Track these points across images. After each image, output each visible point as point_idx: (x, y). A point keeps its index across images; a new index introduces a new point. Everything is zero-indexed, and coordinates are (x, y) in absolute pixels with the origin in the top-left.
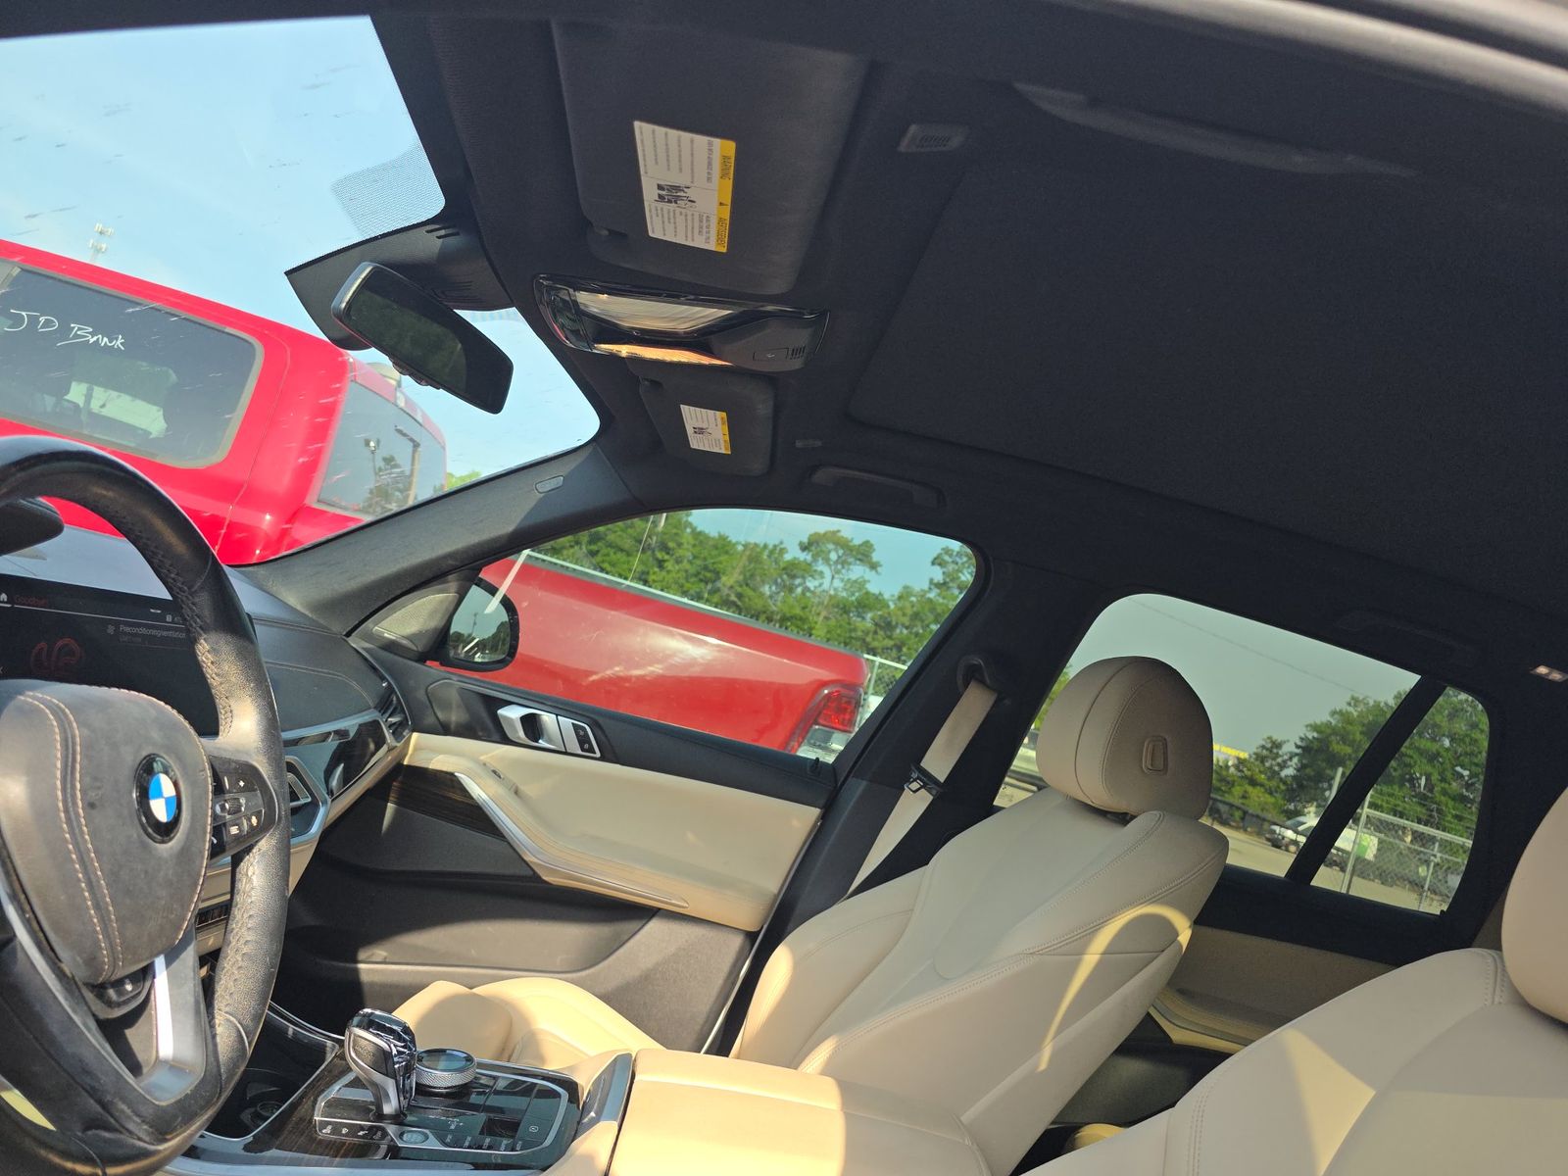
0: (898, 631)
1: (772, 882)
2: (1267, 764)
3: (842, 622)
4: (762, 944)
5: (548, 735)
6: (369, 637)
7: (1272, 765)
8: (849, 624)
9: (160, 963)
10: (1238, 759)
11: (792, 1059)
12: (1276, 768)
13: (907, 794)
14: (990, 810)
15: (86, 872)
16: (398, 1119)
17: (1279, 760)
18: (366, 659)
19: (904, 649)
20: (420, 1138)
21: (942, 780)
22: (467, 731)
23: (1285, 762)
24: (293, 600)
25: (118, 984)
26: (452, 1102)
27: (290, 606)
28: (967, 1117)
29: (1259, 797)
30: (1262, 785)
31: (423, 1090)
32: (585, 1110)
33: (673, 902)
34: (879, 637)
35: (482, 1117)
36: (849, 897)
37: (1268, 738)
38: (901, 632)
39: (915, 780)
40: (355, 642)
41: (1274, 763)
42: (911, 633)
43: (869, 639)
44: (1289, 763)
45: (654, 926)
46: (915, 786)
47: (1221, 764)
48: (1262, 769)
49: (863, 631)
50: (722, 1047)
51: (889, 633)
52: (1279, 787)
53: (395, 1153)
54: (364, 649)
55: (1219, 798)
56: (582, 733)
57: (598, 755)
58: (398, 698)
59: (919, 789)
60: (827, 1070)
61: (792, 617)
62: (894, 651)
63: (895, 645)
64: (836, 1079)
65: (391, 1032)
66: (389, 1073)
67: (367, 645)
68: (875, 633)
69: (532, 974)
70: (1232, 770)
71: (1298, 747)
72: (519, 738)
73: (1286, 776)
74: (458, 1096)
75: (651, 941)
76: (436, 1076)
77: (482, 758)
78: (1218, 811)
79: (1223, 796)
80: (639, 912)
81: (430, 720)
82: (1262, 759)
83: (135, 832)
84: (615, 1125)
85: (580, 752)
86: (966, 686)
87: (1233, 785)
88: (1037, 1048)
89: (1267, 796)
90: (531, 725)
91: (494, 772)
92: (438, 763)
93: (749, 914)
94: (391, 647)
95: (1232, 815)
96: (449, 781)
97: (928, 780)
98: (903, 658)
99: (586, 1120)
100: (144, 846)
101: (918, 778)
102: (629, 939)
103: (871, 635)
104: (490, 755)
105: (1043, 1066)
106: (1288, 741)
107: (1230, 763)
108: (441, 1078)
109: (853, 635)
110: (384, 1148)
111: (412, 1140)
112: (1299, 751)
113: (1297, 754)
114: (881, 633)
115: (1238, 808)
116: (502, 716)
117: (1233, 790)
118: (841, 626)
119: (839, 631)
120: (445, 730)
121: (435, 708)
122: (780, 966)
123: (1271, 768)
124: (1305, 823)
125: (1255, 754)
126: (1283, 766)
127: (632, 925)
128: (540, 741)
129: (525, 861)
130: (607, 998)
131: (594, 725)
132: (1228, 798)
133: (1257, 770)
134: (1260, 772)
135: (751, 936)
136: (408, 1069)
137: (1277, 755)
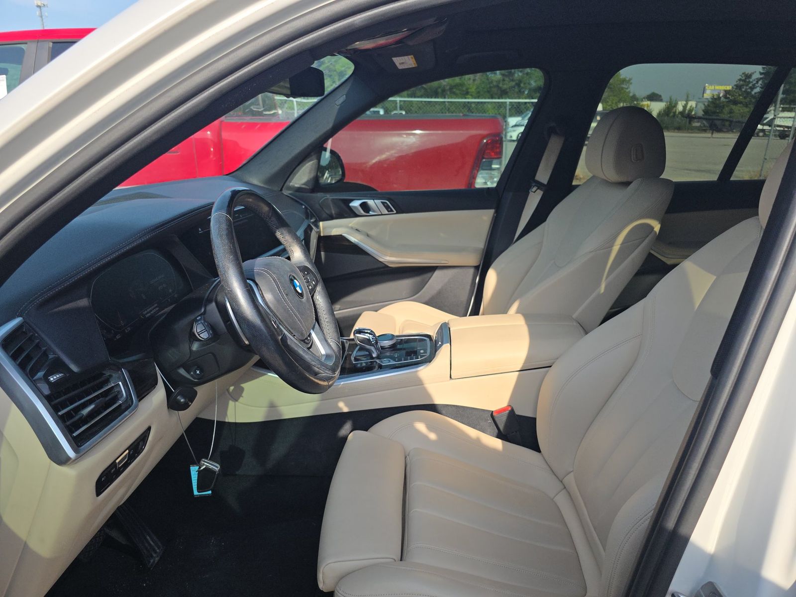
0: (516, 75)
1: (480, 243)
2: (743, 90)
3: (483, 80)
4: (482, 270)
5: (373, 209)
6: (289, 188)
7: (746, 89)
8: (488, 79)
9: (312, 331)
10: (726, 91)
11: (504, 310)
12: (749, 90)
13: (531, 195)
14: (572, 189)
15: (293, 312)
16: (378, 357)
17: (750, 85)
18: (293, 199)
19: (522, 85)
20: (388, 362)
21: (545, 182)
22: (340, 216)
23: (754, 85)
24: (255, 181)
25: (307, 338)
26: (391, 349)
27: (256, 185)
28: (574, 316)
29: (739, 110)
30: (741, 103)
31: (383, 348)
32: (436, 342)
33: (442, 262)
34: (506, 82)
35: (404, 352)
36: (515, 243)
37: (743, 74)
38: (519, 75)
39: (534, 187)
40: (286, 192)
41: (747, 87)
42: (524, 74)
43: (501, 85)
44: (756, 85)
45: (437, 273)
46: (534, 189)
47: (715, 97)
48: (740, 93)
49: (497, 81)
50: (476, 312)
51: (511, 78)
52: (751, 101)
53: (380, 367)
54: (290, 194)
55: (715, 118)
56: (386, 205)
57: (395, 212)
58: (310, 211)
59: (536, 190)
60: (518, 312)
61: (455, 86)
62: (516, 87)
63: (516, 84)
64: (520, 313)
65: (367, 333)
66: (372, 345)
67: (290, 192)
68: (504, 80)
69: (396, 301)
70: (722, 99)
71: (761, 74)
72: (362, 213)
73: (755, 93)
74: (393, 347)
75: (437, 280)
76: (384, 343)
77: (350, 225)
78: (715, 125)
79: (718, 116)
80: (431, 269)
81: (324, 215)
82: (738, 87)
83: (297, 298)
84: (449, 344)
85: (388, 213)
86: (549, 137)
87: (723, 108)
88: (599, 285)
89: (745, 108)
90: (365, 206)
91: (357, 230)
92: (335, 232)
93: (473, 259)
94: (299, 190)
95: (724, 125)
96: (341, 238)
97: (540, 185)
98: (522, 90)
99: (438, 345)
100: (301, 301)
101: (535, 186)
102: (429, 280)
103: (501, 83)
104: (352, 223)
105: (602, 291)
106: (755, 72)
107: (721, 95)
108: (387, 343)
109: (492, 85)
110: (377, 367)
111: (385, 362)
112: (762, 76)
113: (761, 78)
114: (507, 79)
115: (727, 120)
116: (353, 206)
117: (724, 110)
118: (483, 82)
119: (483, 86)
120: (331, 217)
121: (325, 209)
122: (492, 277)
123: (746, 91)
124: (767, 118)
125: (735, 85)
126: (752, 88)
127: (429, 275)
128: (370, 212)
129: (380, 261)
130: (427, 303)
131: (389, 200)
132: (722, 116)
133: (737, 95)
134: (740, 95)
135: (477, 268)
136: (377, 343)
137: (749, 82)
